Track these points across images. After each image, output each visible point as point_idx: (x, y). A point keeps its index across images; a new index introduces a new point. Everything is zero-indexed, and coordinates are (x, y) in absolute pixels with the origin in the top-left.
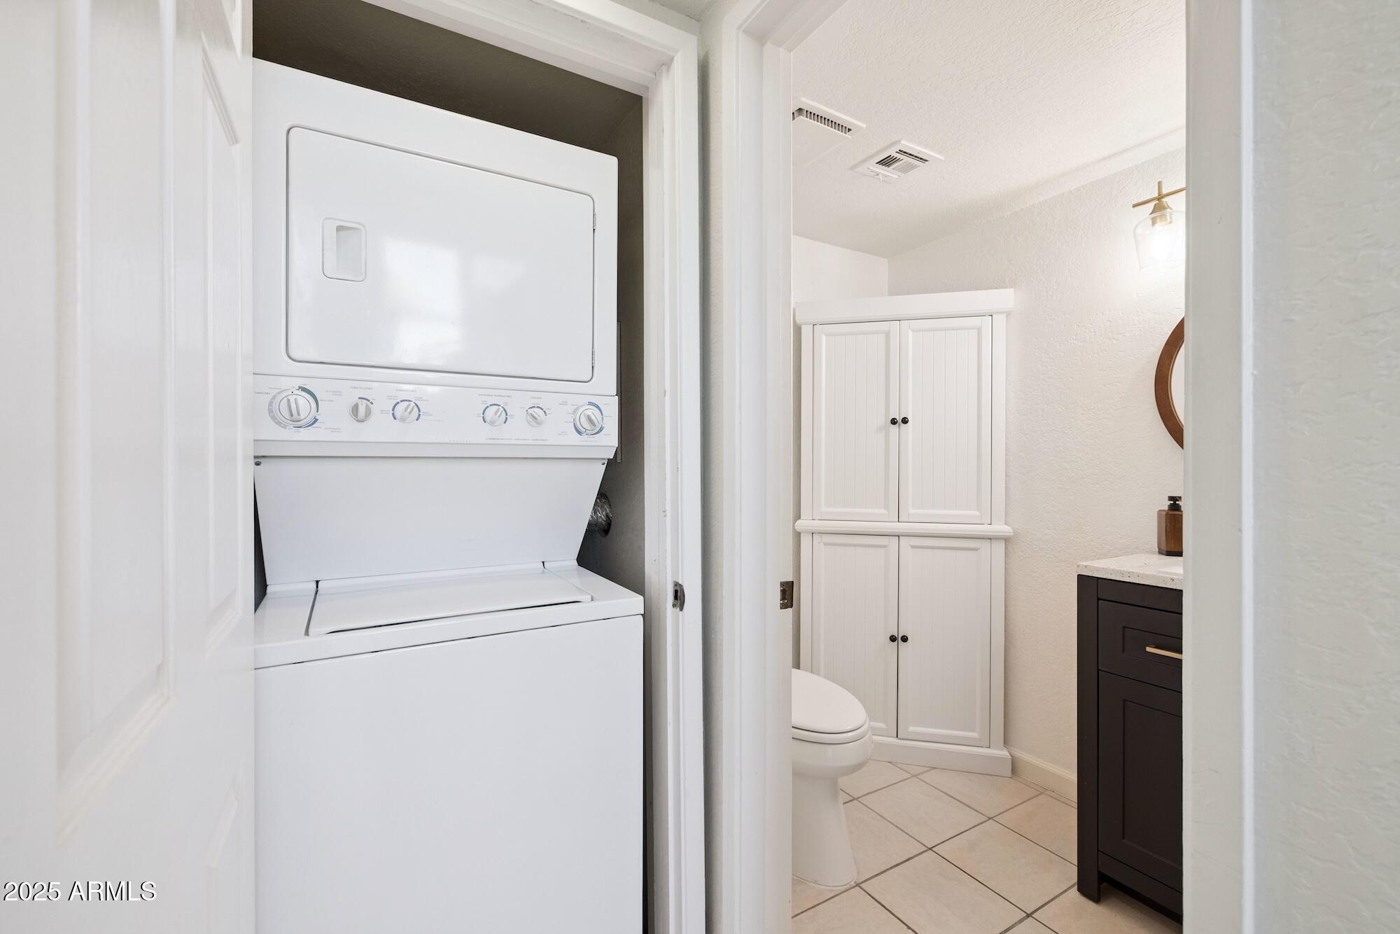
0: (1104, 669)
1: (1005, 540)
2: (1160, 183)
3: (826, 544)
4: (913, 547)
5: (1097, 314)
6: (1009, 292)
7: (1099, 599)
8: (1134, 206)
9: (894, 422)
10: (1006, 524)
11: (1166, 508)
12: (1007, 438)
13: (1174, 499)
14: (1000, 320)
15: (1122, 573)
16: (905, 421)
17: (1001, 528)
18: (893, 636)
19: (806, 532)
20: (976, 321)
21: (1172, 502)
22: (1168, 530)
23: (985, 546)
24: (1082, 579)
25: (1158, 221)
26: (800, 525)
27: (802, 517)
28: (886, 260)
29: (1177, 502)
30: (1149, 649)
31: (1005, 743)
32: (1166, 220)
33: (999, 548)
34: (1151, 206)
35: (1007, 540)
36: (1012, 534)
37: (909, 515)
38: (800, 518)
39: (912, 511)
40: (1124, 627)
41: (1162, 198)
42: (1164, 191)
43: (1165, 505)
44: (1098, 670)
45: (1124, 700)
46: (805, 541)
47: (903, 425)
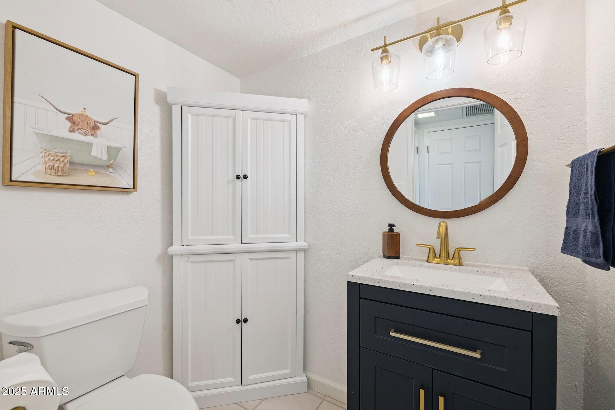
0: (363, 346)
1: (304, 251)
2: (385, 37)
3: (191, 262)
4: (251, 259)
5: (351, 118)
6: (306, 101)
7: (360, 298)
8: (372, 50)
9: (238, 177)
10: (304, 241)
11: (387, 231)
12: (305, 190)
13: (391, 226)
14: (301, 117)
15: (374, 280)
16: (245, 177)
17: (302, 244)
18: (238, 319)
19: (177, 255)
20: (288, 117)
21: (390, 227)
22: (389, 244)
23: (293, 255)
24: (350, 284)
25: (384, 59)
26: (171, 249)
27: (174, 244)
28: (239, 80)
29: (392, 227)
30: (392, 334)
31: (304, 370)
32: (388, 60)
33: (301, 255)
34: (381, 50)
35: (305, 251)
36: (308, 247)
37: (248, 238)
38: (171, 245)
39: (250, 236)
40: (376, 317)
41: (386, 46)
42: (388, 43)
43: (386, 229)
44: (360, 347)
45: (376, 367)
46: (176, 262)
47: (244, 180)
